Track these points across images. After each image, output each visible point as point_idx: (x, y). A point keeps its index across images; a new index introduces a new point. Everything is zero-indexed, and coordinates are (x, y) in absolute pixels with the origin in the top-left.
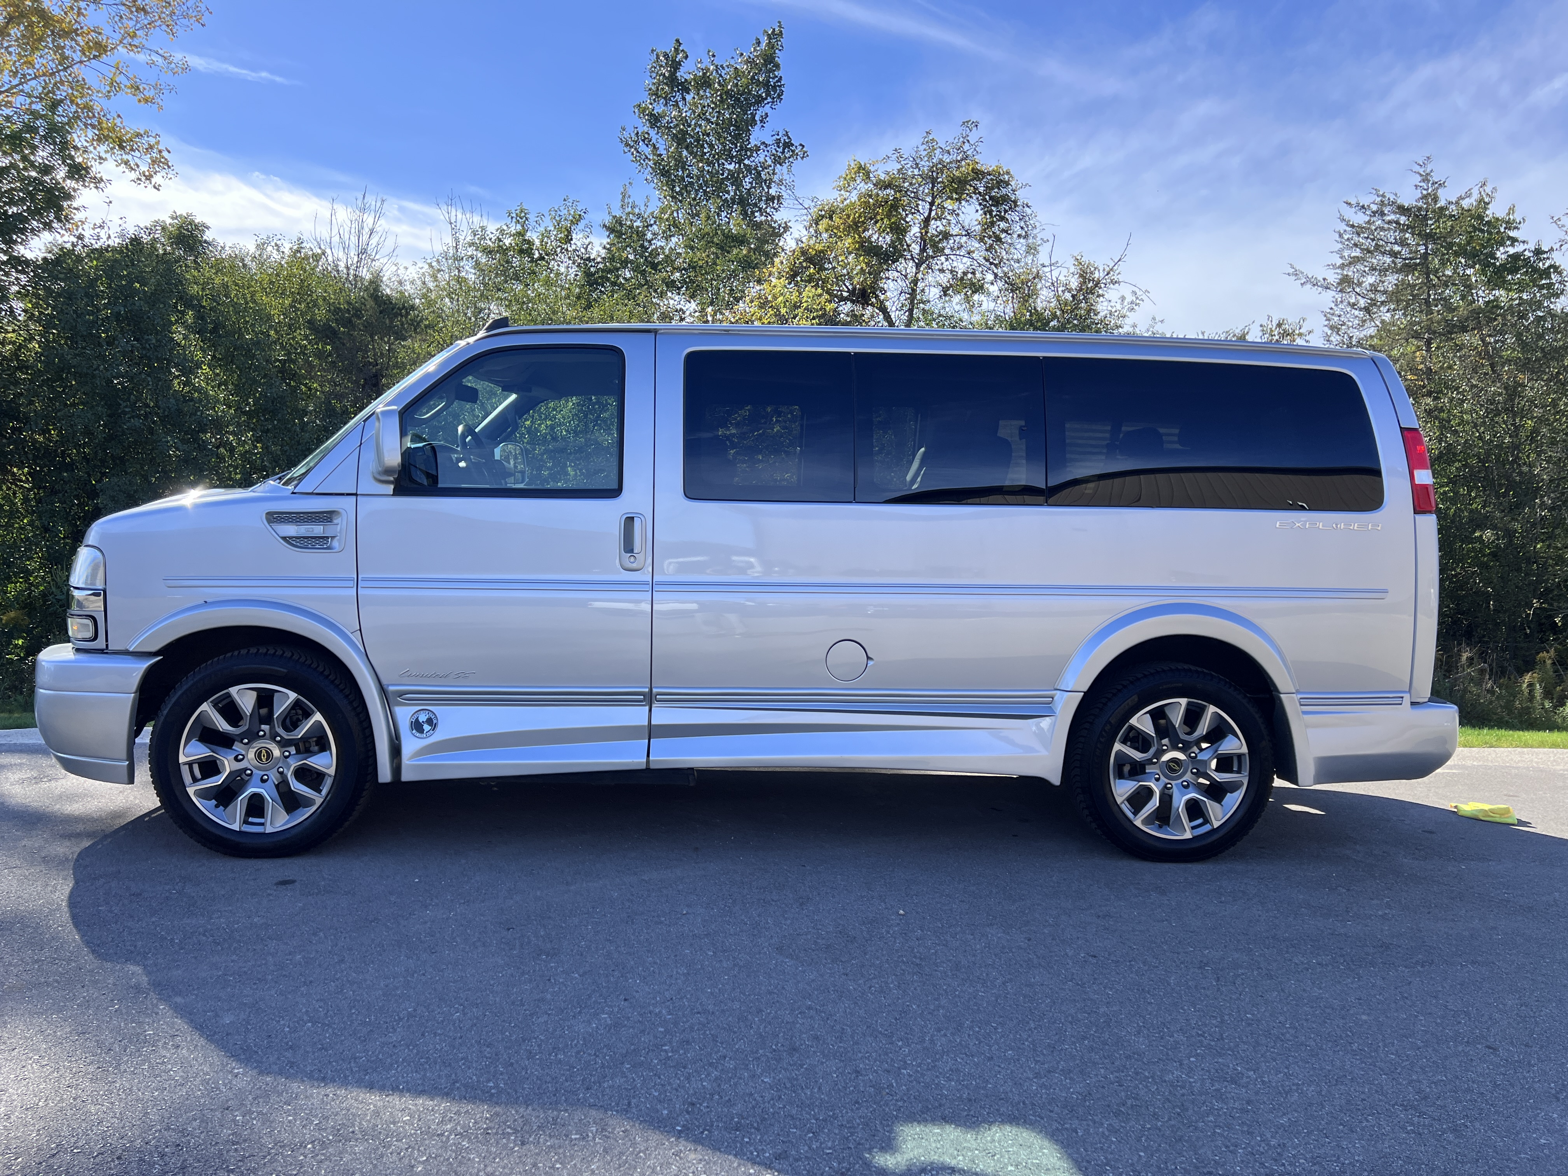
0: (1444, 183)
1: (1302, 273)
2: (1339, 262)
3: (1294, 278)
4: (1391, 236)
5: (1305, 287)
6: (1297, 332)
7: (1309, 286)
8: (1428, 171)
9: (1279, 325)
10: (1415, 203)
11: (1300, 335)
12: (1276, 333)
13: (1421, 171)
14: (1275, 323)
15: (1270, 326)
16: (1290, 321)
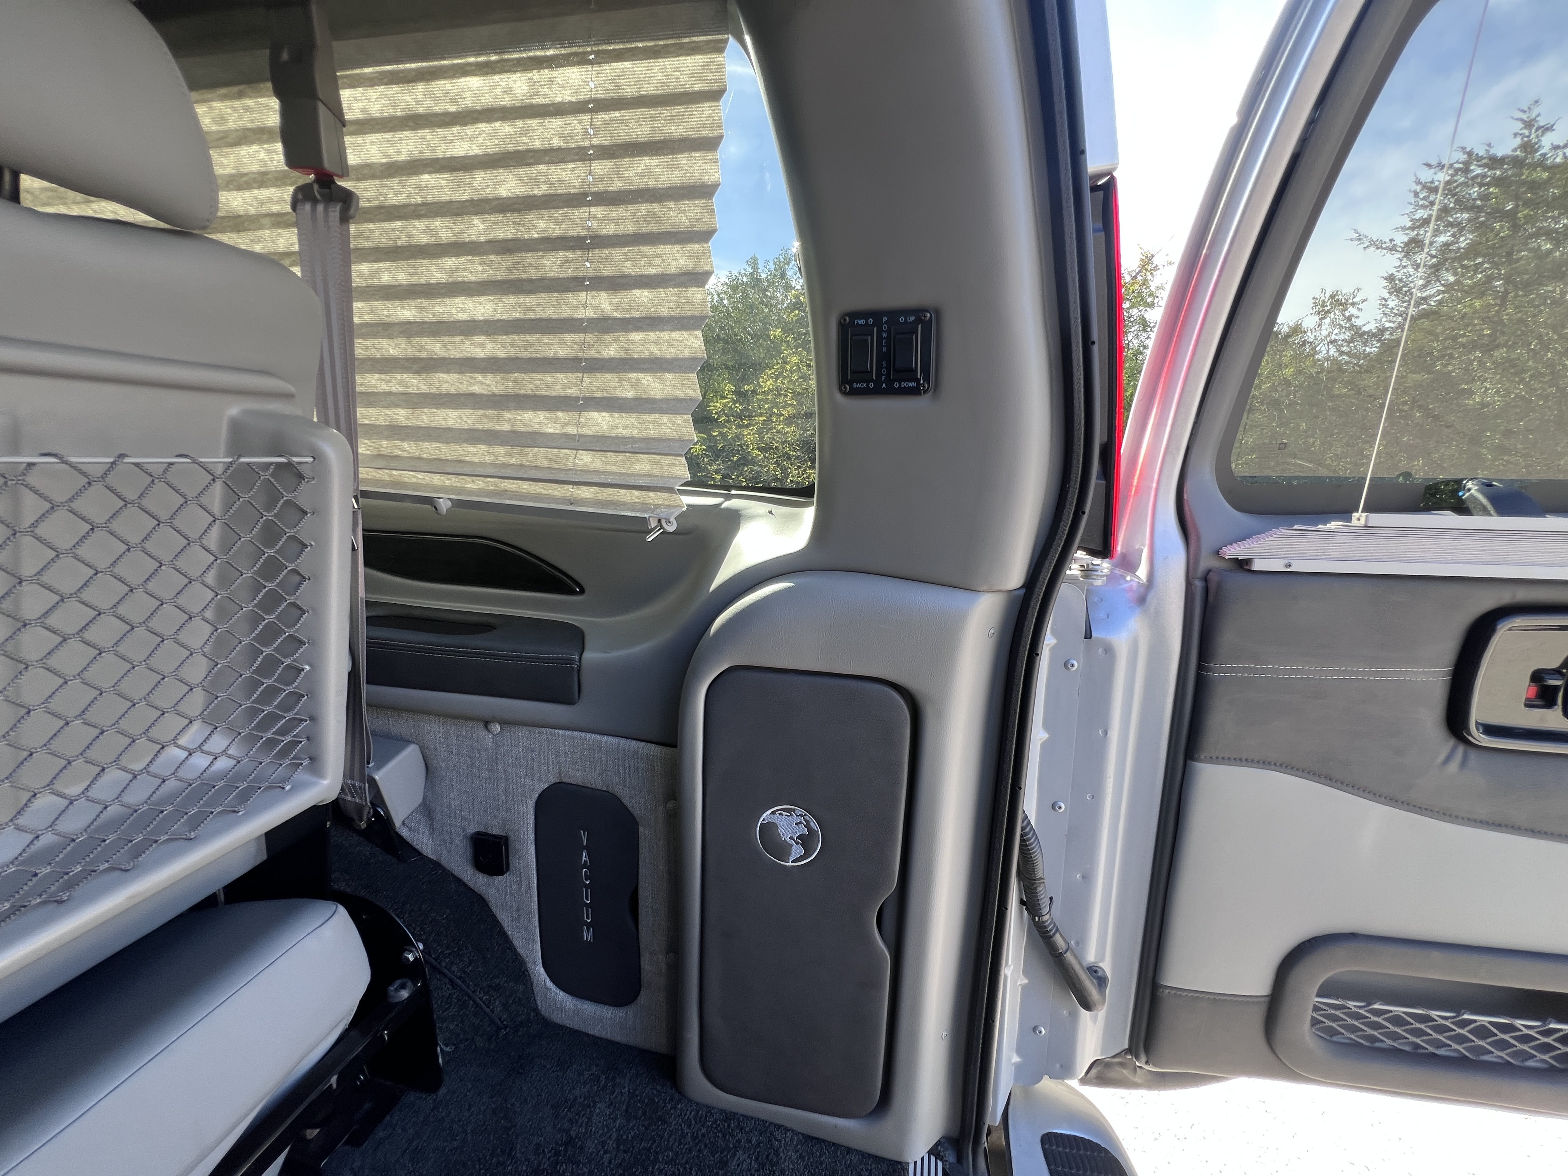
0: (1552, 126)
1: (1366, 237)
2: (1409, 224)
3: (1357, 242)
4: (1475, 191)
5: (1367, 250)
6: (1350, 301)
7: (1373, 249)
8: (1534, 116)
9: (1332, 296)
10: (1510, 153)
11: (1353, 304)
12: (1328, 304)
13: (1525, 117)
14: (1327, 296)
15: (1323, 298)
16: (1344, 292)
